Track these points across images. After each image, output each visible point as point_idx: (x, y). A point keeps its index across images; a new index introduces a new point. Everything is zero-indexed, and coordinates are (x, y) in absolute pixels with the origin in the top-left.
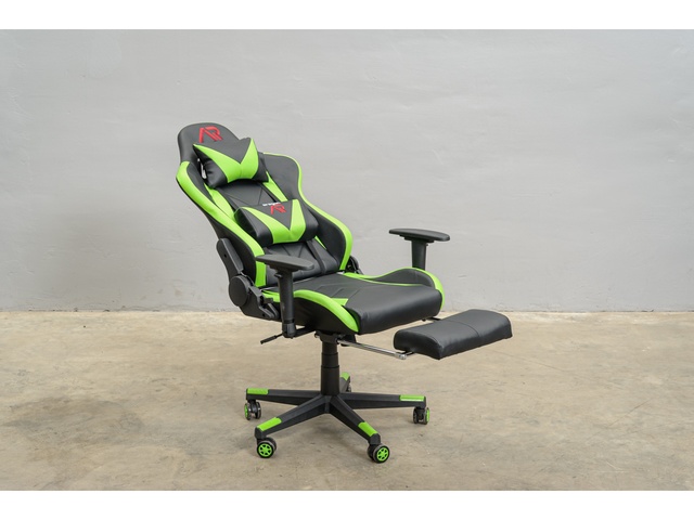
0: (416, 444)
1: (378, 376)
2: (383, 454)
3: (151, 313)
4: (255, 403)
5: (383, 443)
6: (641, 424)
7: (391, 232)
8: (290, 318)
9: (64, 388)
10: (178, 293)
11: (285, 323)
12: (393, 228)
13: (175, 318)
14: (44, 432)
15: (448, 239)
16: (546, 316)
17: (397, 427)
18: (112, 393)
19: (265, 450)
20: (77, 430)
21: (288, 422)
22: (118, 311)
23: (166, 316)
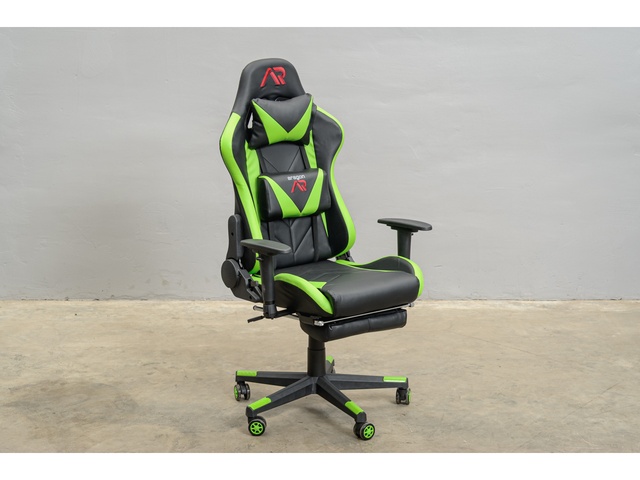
0: (399, 423)
1: (360, 360)
2: (369, 431)
3: (139, 302)
4: (245, 385)
5: (369, 421)
6: (613, 404)
7: (380, 221)
8: (271, 300)
9: (59, 372)
10: (165, 283)
11: (267, 304)
12: (382, 217)
13: (163, 307)
14: (43, 412)
15: (431, 228)
16: (519, 304)
17: (381, 408)
18: (106, 376)
19: (257, 428)
20: (75, 410)
21: (277, 402)
22: (107, 300)
23: (154, 305)
